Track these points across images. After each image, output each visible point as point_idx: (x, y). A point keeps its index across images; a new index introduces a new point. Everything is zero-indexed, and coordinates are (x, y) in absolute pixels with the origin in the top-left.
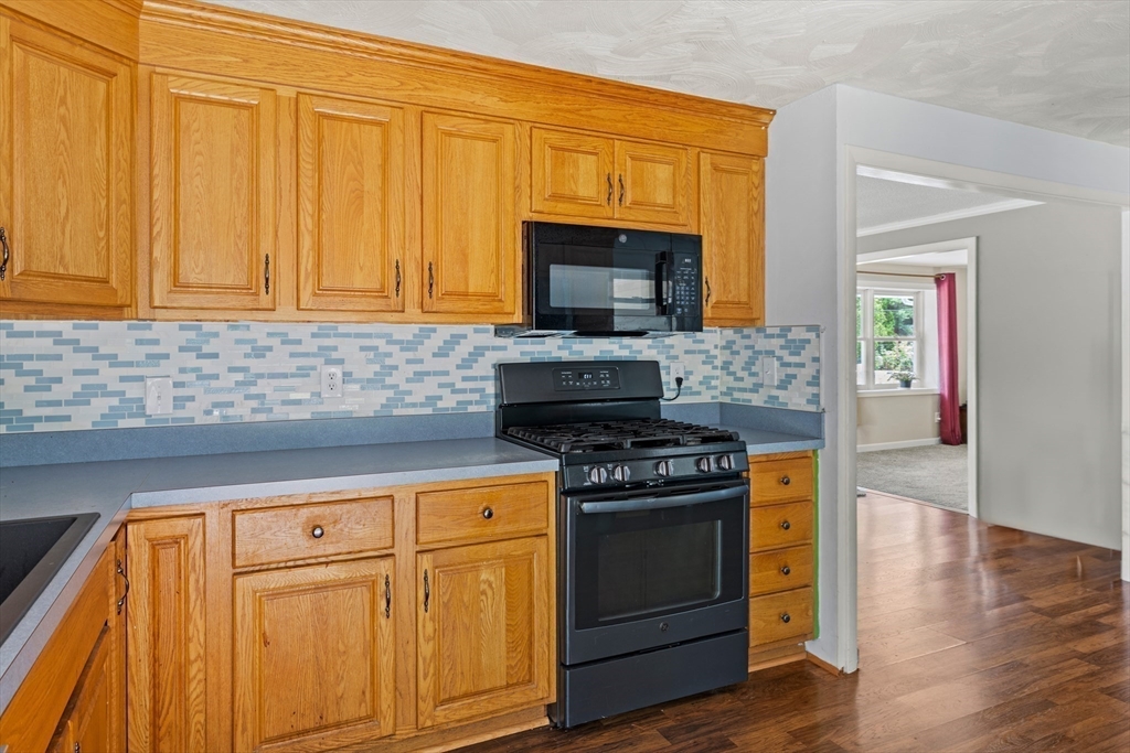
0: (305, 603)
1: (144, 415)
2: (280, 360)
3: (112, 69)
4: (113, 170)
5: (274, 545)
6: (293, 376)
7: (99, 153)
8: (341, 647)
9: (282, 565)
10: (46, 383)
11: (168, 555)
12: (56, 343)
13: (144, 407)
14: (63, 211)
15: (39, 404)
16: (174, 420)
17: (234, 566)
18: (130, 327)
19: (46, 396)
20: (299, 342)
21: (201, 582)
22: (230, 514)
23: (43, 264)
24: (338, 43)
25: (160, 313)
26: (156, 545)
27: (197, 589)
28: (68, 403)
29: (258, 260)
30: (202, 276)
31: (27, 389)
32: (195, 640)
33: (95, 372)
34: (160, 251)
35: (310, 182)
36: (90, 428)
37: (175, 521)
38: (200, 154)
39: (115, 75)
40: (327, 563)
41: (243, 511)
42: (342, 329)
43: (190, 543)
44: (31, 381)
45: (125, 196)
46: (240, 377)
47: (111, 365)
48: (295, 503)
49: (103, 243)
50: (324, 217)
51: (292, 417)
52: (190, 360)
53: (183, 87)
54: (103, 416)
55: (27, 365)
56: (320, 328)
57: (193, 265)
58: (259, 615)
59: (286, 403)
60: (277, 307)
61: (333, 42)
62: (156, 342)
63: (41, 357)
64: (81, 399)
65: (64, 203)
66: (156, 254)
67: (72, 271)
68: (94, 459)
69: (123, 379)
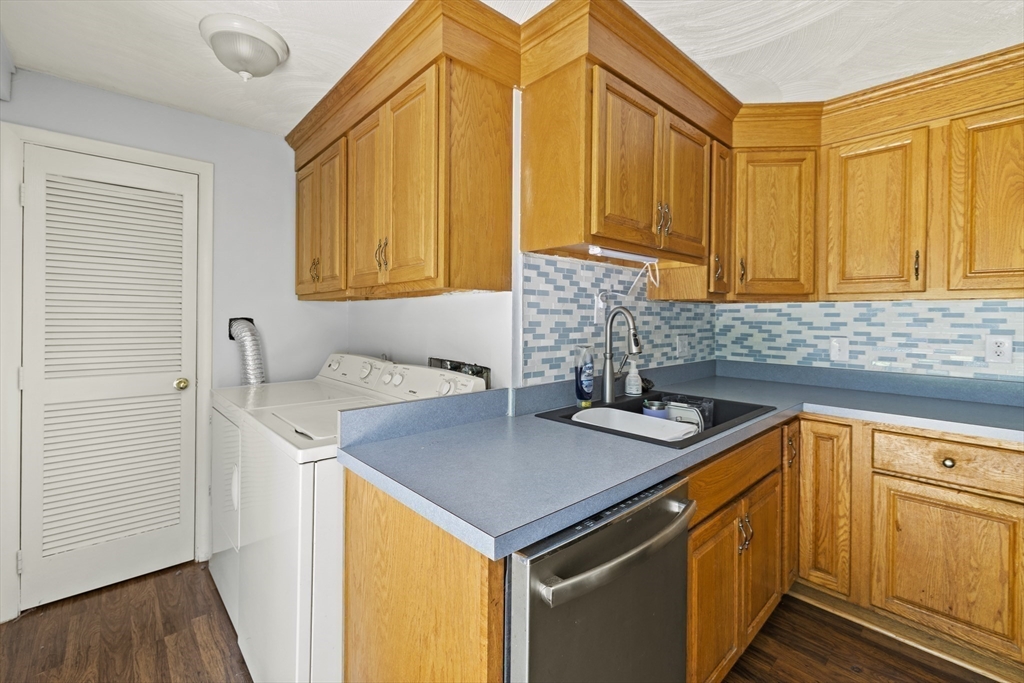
0: (936, 514)
1: (829, 360)
2: (942, 328)
3: (802, 157)
4: (803, 215)
5: (906, 462)
6: (954, 341)
7: (794, 207)
8: (974, 564)
9: (915, 478)
10: (772, 337)
11: (826, 445)
12: (779, 315)
13: (829, 355)
14: (773, 245)
15: (770, 348)
16: (850, 365)
17: (873, 467)
18: (821, 306)
19: (772, 344)
20: (961, 315)
21: (848, 468)
22: (870, 432)
23: (762, 274)
24: (996, 63)
25: (833, 297)
26: (818, 437)
27: (845, 473)
28: (785, 349)
29: (910, 256)
30: (862, 272)
31: (764, 340)
32: (843, 504)
33: (799, 332)
34: (833, 259)
35: (961, 188)
36: (796, 364)
37: (830, 426)
38: (862, 190)
39: (804, 159)
40: (959, 491)
41: (881, 431)
42: (1011, 304)
43: (840, 442)
44: (766, 335)
45: (810, 229)
46: (903, 340)
47: (809, 329)
48: (928, 436)
49: (796, 259)
50: (977, 213)
51: (952, 374)
52: (863, 327)
53: (850, 150)
54: (804, 358)
55: (764, 327)
56: (985, 304)
57: (856, 265)
58: (892, 507)
59: (945, 362)
60: (928, 289)
61: (989, 65)
62: (838, 315)
63: (771, 323)
64: (792, 347)
65: (773, 240)
66: (830, 260)
67: (777, 276)
68: (798, 382)
69: (816, 337)
